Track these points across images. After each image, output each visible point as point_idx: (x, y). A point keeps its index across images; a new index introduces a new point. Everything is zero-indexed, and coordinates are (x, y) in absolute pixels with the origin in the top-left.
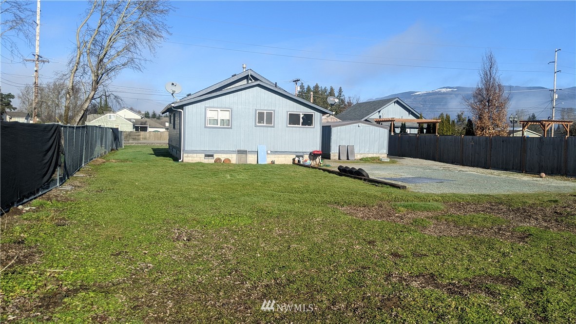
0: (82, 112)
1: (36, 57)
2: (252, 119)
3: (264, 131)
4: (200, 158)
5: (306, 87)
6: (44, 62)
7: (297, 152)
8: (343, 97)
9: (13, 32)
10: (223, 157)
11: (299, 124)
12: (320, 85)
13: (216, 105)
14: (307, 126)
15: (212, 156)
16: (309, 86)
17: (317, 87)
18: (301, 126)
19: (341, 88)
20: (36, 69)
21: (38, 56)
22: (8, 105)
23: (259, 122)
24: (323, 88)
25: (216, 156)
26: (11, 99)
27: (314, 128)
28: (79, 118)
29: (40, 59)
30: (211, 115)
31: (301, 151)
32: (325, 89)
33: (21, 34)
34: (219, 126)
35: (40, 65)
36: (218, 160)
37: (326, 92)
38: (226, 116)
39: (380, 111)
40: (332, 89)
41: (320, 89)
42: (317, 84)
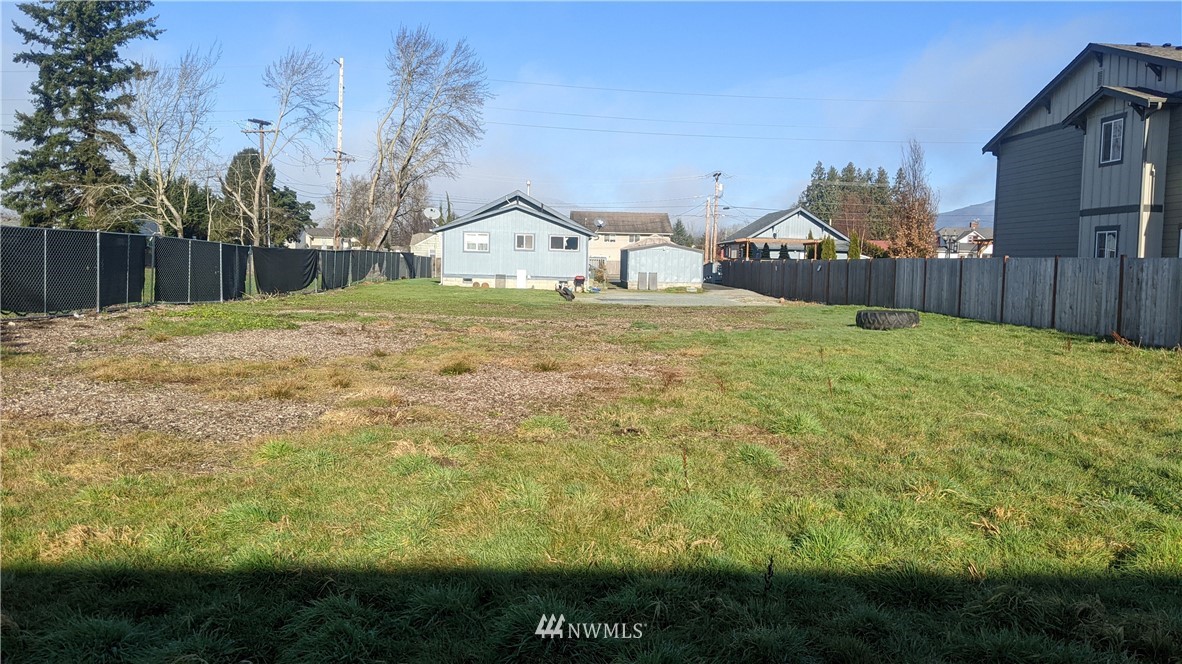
0: (384, 233)
1: (339, 154)
2: (512, 243)
3: (523, 255)
4: (459, 282)
5: (827, 170)
6: (348, 161)
9: (304, 134)
10: (481, 281)
11: (563, 248)
12: (856, 166)
13: (474, 230)
14: (571, 250)
15: (470, 280)
16: (833, 169)
17: (849, 170)
20: (337, 171)
21: (341, 153)
22: (307, 219)
23: (519, 246)
24: (863, 172)
25: (474, 280)
26: (310, 211)
27: (579, 252)
28: (380, 241)
29: (343, 156)
30: (468, 239)
31: (566, 277)
32: (868, 173)
33: (315, 134)
34: (477, 250)
35: (343, 165)
36: (476, 284)
37: (870, 179)
38: (485, 240)
39: (773, 227)
40: (882, 173)
41: (856, 174)
42: (850, 164)
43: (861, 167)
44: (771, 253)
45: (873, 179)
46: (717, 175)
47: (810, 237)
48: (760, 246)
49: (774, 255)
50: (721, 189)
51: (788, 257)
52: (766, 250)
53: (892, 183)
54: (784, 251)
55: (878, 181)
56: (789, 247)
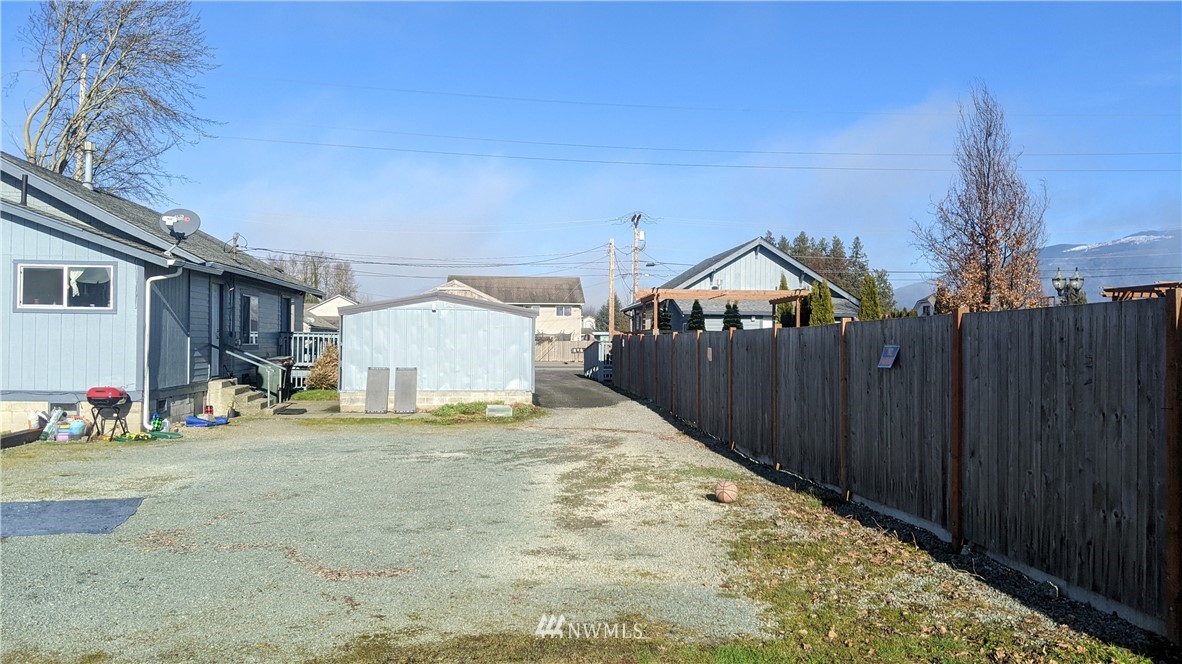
7: (51, 393)
8: (864, 259)
11: (61, 303)
12: (809, 236)
14: (93, 308)
17: (802, 239)
18: (65, 306)
19: (857, 238)
24: (817, 242)
27: (114, 311)
31: (70, 389)
32: (822, 243)
37: (824, 249)
39: (710, 275)
40: (837, 243)
41: (809, 243)
42: (803, 233)
43: (815, 236)
44: (706, 321)
45: (828, 249)
46: (636, 219)
47: (783, 286)
48: (686, 308)
49: (714, 326)
50: (642, 237)
51: (739, 327)
52: (698, 316)
53: (848, 253)
54: (732, 316)
55: (833, 251)
56: (742, 309)
